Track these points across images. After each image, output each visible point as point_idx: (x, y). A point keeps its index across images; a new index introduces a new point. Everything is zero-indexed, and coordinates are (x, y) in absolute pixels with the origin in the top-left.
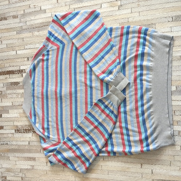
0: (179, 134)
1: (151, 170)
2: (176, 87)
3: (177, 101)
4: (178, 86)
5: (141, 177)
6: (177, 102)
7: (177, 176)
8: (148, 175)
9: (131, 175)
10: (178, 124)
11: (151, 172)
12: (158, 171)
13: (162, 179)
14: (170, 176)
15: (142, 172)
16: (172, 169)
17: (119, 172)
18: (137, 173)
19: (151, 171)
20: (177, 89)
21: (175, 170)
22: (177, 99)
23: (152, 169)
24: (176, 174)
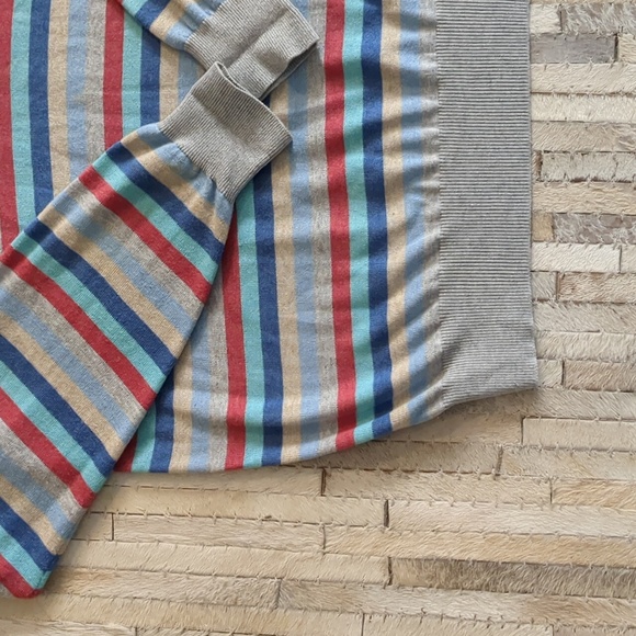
0: (558, 291)
1: (379, 507)
2: (561, 14)
3: (560, 94)
4: (572, 9)
5: (317, 547)
6: (560, 100)
7: (533, 537)
8: (360, 535)
9: (256, 538)
10: (559, 231)
11: (382, 518)
12: (420, 508)
13: (442, 554)
14: (491, 538)
15: (325, 519)
16: (504, 496)
17: (181, 521)
18: (297, 523)
19: (382, 513)
20: (562, 24)
21: (523, 503)
22: (563, 87)
23: (390, 496)
24: (525, 527)
